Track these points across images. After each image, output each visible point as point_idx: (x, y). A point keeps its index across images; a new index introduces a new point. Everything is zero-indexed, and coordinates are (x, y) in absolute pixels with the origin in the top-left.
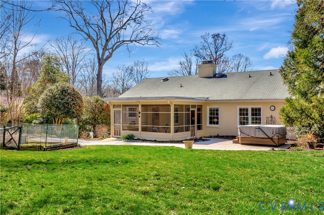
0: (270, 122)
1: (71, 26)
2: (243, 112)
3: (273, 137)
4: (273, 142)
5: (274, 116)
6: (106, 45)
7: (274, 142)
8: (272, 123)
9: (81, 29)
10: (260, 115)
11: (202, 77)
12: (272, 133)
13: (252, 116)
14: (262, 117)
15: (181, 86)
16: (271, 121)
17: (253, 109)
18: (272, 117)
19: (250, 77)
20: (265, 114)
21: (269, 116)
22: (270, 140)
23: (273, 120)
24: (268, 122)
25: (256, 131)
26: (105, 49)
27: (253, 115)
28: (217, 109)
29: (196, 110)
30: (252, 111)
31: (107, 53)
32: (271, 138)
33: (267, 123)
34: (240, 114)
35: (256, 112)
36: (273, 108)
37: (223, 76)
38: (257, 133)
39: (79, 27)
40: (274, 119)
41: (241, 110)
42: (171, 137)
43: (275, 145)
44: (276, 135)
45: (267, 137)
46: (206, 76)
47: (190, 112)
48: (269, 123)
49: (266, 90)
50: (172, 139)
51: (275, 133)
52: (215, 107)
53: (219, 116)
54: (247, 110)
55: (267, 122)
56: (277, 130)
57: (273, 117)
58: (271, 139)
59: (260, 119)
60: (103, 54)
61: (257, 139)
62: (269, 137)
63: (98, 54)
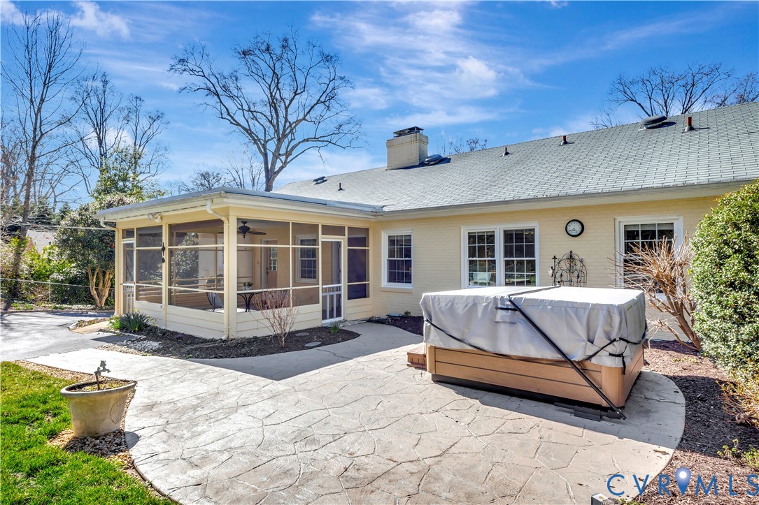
0: (564, 273)
1: (222, 118)
2: (480, 246)
3: (594, 360)
4: (592, 385)
5: (579, 253)
6: (278, 148)
7: (598, 390)
8: (575, 280)
9: (236, 121)
10: (531, 252)
11: (397, 167)
12: (585, 338)
13: (505, 256)
14: (537, 258)
15: (341, 189)
16: (570, 271)
17: (508, 236)
18: (571, 258)
19: (507, 154)
20: (550, 246)
21: (562, 253)
22: (571, 374)
23: (578, 268)
24: (558, 275)
25: (498, 319)
26: (277, 155)
27: (508, 252)
28: (408, 238)
30: (506, 242)
32: (579, 363)
33: (557, 281)
34: (472, 253)
35: (520, 244)
36: (575, 227)
37: (440, 160)
38: (503, 331)
39: (232, 118)
40: (578, 263)
41: (472, 238)
42: (225, 326)
43: (604, 404)
44: (611, 349)
45: (558, 356)
46: (403, 166)
47: (320, 247)
48: (564, 278)
49: (549, 175)
50: (226, 333)
51: (600, 340)
52: (400, 232)
53: (412, 259)
54: (491, 238)
55: (554, 275)
56: (617, 319)
57: (576, 257)
58: (580, 368)
59: (532, 265)
60: (273, 164)
61: (500, 364)
62: (566, 360)
63: (266, 163)
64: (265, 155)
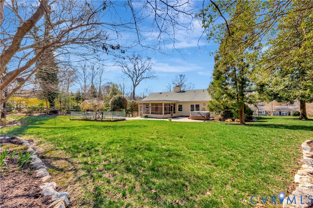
2: (192, 106)
5: (205, 108)
6: (137, 79)
9: (126, 73)
10: (199, 107)
11: (176, 92)
12: (204, 115)
15: (167, 96)
16: (204, 110)
17: (196, 105)
18: (204, 108)
19: (195, 92)
20: (201, 107)
21: (203, 108)
26: (136, 81)
27: (196, 107)
28: (181, 105)
29: (173, 105)
31: (137, 83)
33: (202, 111)
34: (191, 107)
35: (197, 106)
36: (204, 105)
37: (184, 92)
38: (198, 115)
41: (191, 105)
42: (163, 116)
43: (205, 119)
44: (206, 115)
47: (171, 106)
49: (201, 97)
53: (182, 108)
54: (194, 105)
56: (206, 113)
58: (204, 117)
59: (199, 109)
60: (135, 83)
61: (198, 117)
62: (203, 117)
63: (133, 83)
64: (133, 81)
